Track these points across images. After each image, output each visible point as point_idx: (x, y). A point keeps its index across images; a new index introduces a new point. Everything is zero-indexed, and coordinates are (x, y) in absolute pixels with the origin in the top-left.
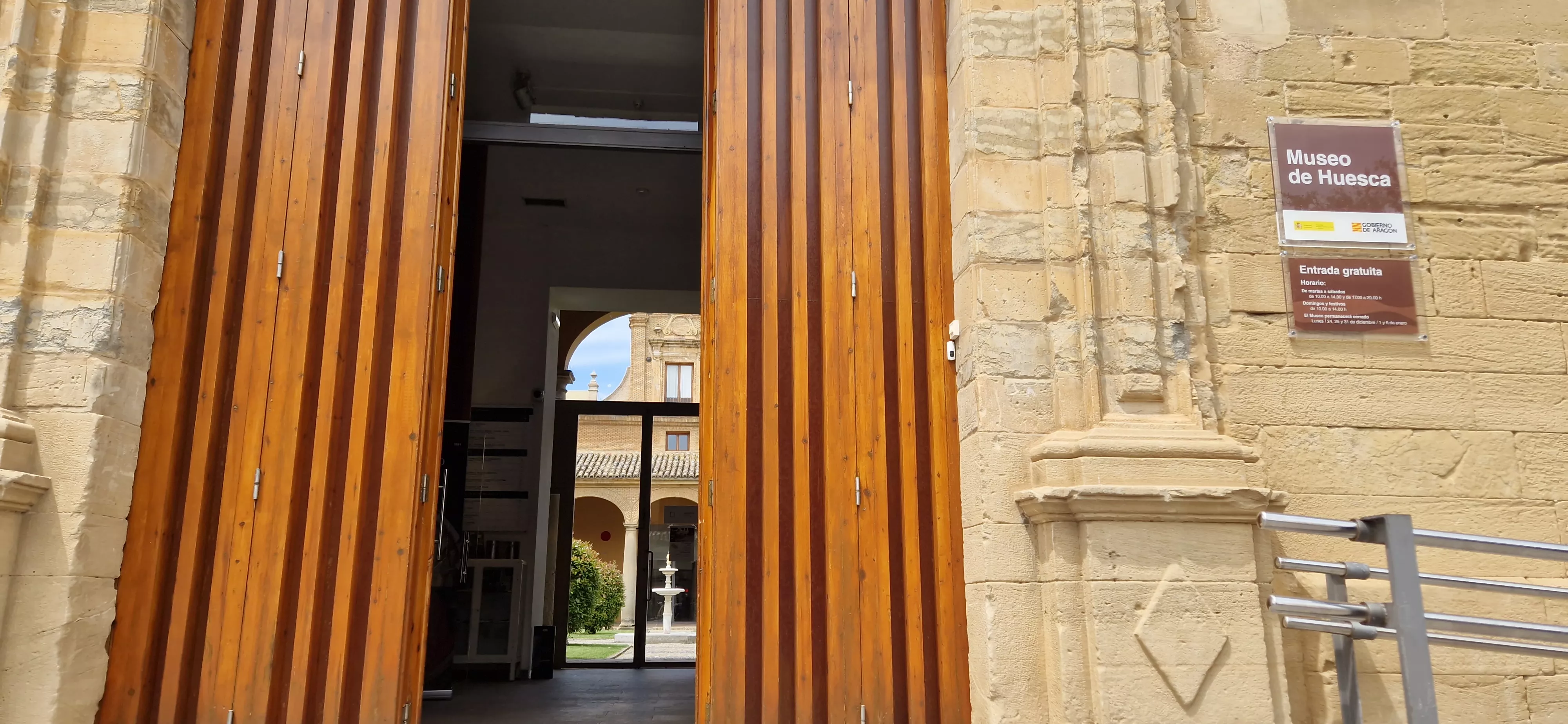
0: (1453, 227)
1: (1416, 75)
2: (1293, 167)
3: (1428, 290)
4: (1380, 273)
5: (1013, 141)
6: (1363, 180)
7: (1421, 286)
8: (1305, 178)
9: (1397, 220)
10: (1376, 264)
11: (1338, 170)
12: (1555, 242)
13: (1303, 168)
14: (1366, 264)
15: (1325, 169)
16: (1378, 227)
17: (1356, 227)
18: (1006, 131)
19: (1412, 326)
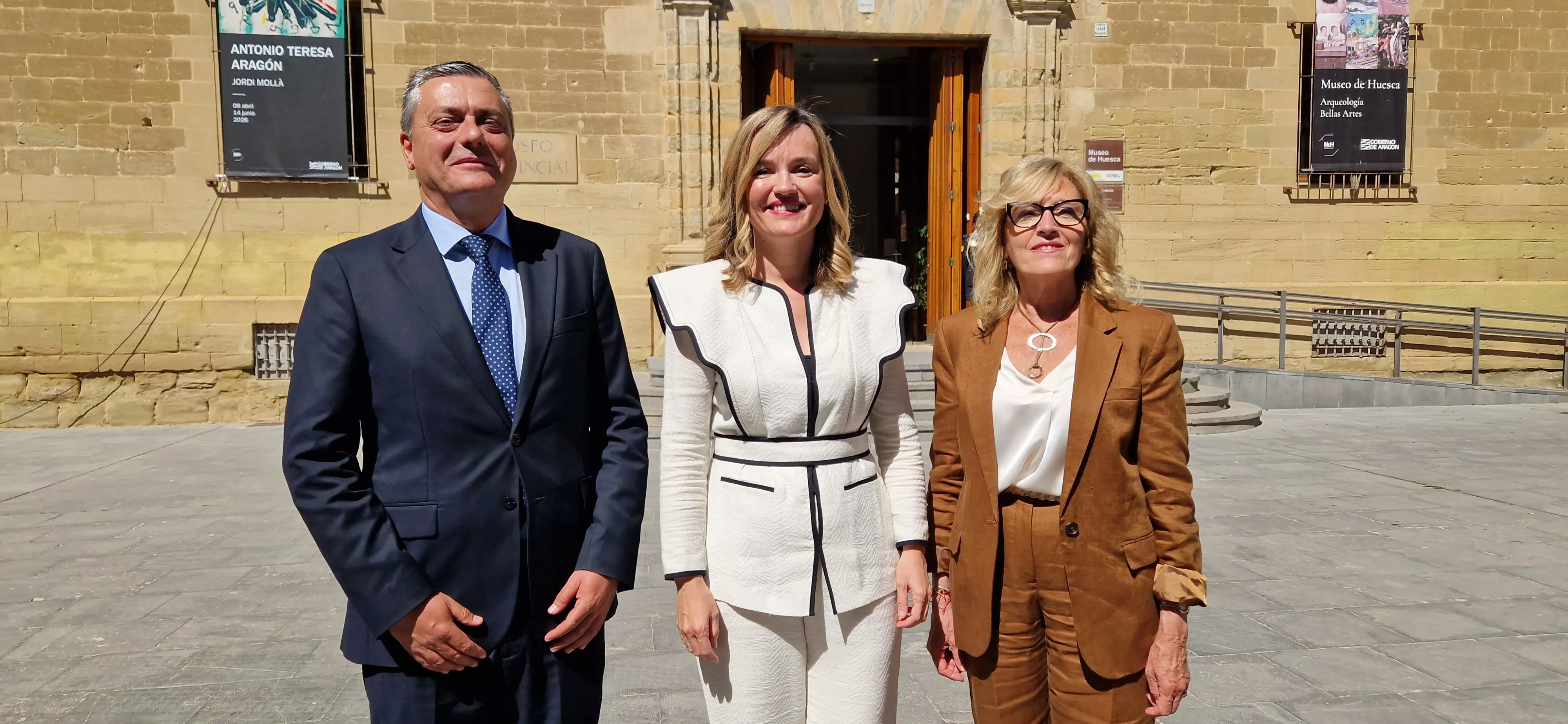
0: (1138, 174)
1: (1134, 121)
2: (1090, 156)
3: (1127, 196)
4: (1113, 191)
5: (1003, 150)
6: (1112, 160)
7: (1124, 195)
8: (1094, 160)
9: (1120, 173)
10: (1112, 188)
11: (1105, 156)
12: (1170, 178)
13: (1094, 156)
14: (1109, 188)
15: (1100, 156)
16: (1115, 176)
17: (1108, 176)
18: (1002, 147)
19: (1120, 208)
